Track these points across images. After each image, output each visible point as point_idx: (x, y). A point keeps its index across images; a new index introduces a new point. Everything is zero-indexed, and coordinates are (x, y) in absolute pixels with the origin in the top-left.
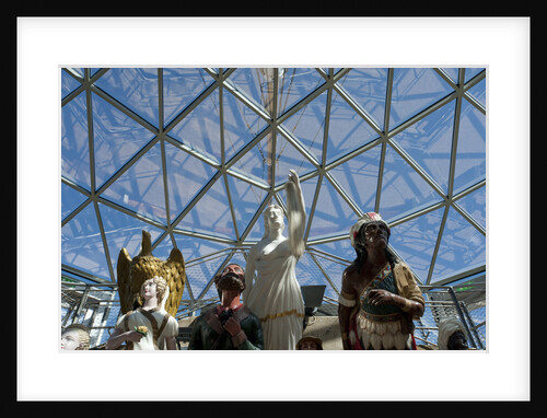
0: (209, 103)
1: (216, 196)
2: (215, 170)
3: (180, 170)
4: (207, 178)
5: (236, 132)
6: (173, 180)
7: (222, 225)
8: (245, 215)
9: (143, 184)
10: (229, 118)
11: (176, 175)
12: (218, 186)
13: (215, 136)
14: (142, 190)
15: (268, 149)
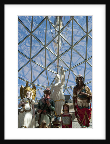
0: (42, 53)
1: (44, 76)
2: (43, 69)
3: (35, 69)
4: (41, 71)
5: (49, 60)
6: (33, 72)
7: (45, 83)
8: (51, 81)
9: (25, 73)
10: (47, 57)
11: (34, 71)
12: (44, 73)
13: (44, 61)
14: (25, 74)
15: (57, 64)
